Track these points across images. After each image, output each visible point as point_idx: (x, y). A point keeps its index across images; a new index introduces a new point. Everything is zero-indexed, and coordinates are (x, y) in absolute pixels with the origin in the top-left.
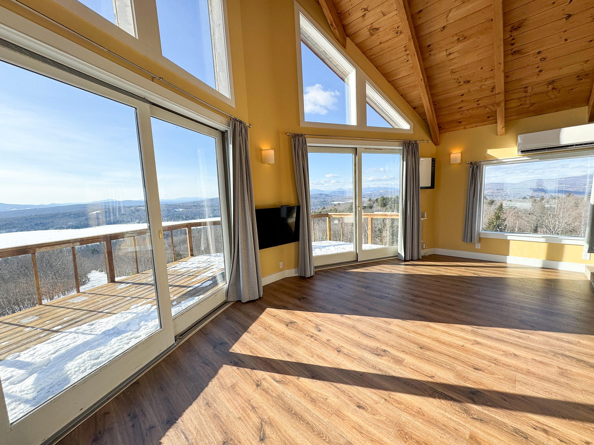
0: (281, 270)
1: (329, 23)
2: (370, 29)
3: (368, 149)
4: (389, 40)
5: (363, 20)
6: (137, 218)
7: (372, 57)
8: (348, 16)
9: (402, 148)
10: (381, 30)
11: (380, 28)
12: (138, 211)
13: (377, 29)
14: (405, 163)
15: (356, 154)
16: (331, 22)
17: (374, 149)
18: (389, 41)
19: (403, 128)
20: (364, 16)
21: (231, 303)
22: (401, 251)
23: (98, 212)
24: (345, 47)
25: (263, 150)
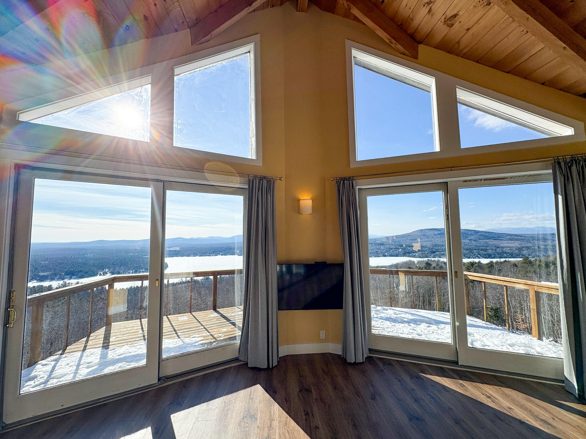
0: (321, 341)
1: (388, 41)
2: (445, 21)
3: (470, 181)
4: (479, 20)
5: (432, 16)
7: (462, 52)
8: (411, 21)
9: (551, 171)
10: (461, 13)
11: (459, 12)
13: (455, 16)
14: (560, 197)
15: (447, 192)
16: (389, 40)
17: (485, 180)
18: (481, 20)
19: (563, 135)
20: (430, 11)
21: (242, 363)
22: (571, 375)
24: (416, 58)
25: (301, 200)
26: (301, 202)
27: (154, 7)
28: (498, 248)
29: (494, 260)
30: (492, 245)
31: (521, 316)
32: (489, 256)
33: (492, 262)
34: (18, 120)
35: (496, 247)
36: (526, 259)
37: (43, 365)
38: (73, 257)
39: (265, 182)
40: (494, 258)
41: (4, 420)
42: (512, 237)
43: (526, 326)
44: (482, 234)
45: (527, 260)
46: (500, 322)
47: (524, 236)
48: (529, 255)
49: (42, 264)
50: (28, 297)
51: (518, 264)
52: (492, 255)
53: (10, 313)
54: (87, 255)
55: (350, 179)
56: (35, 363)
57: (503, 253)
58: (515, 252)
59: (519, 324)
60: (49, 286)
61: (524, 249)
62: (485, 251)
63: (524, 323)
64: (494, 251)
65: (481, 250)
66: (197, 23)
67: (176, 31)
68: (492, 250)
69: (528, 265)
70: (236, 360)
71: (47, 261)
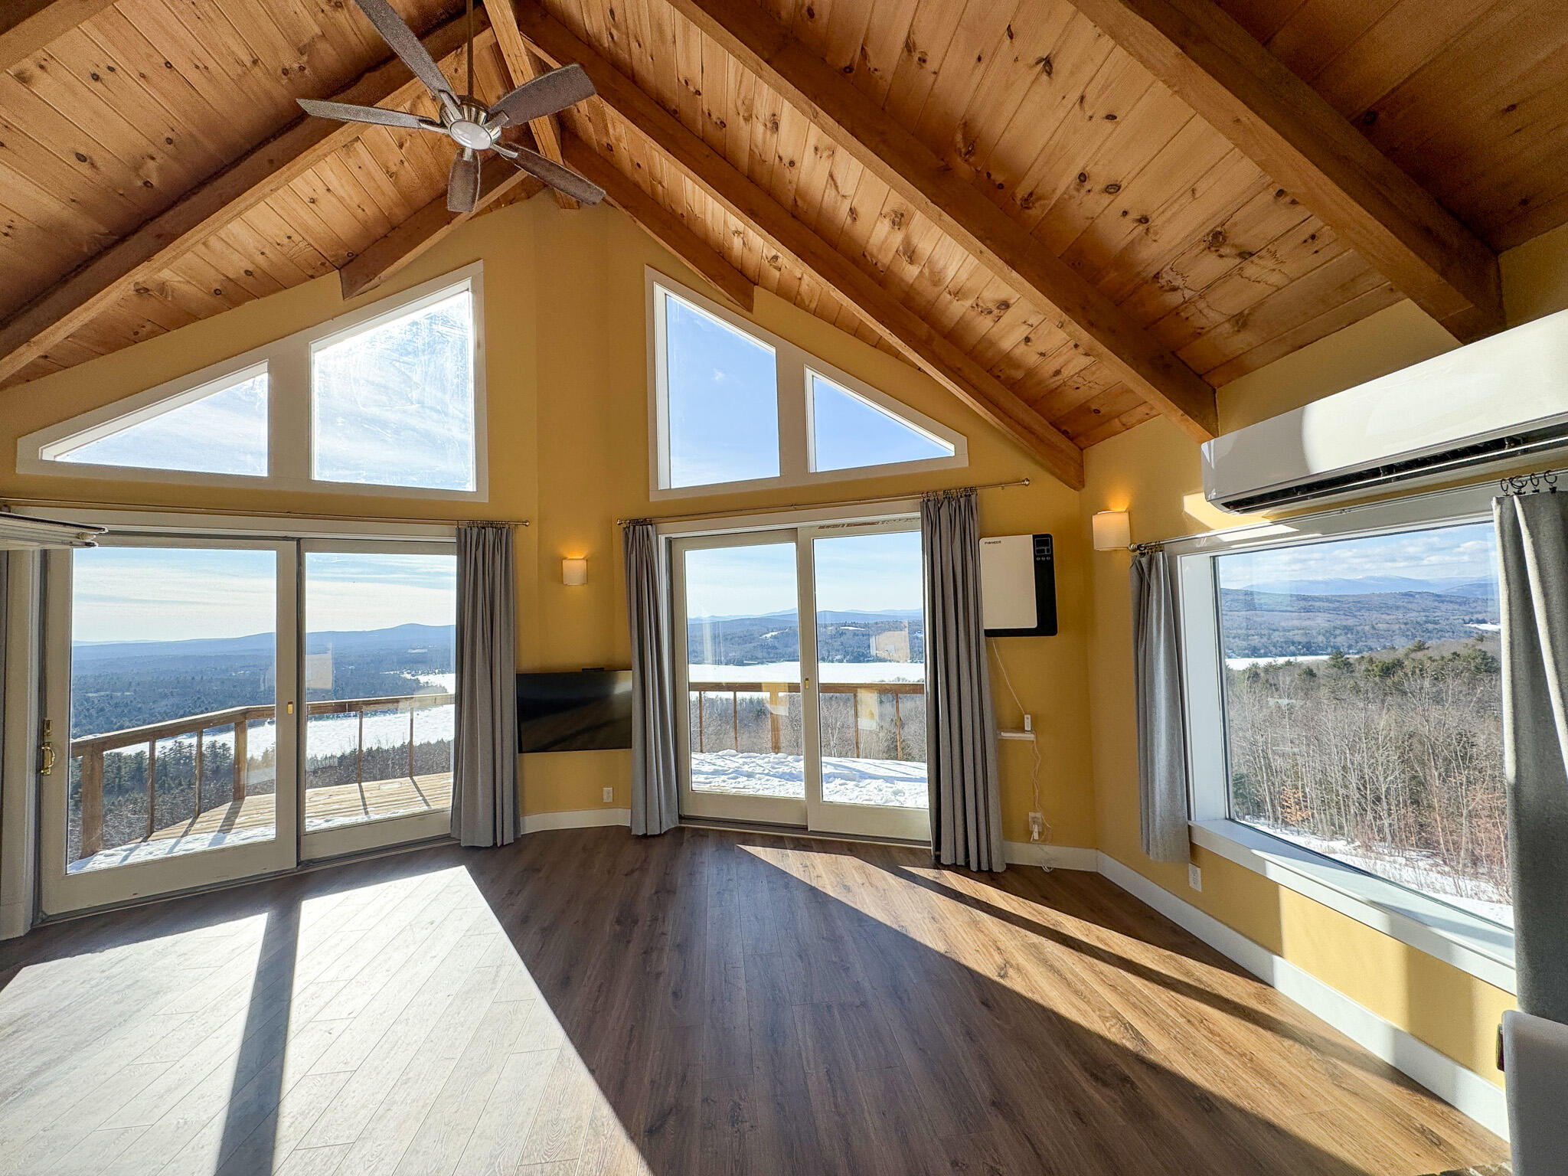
0: (605, 806)
2: (769, 262)
3: (828, 527)
5: (750, 250)
6: (838, 650)
7: (811, 307)
8: (730, 251)
12: (842, 634)
13: (777, 256)
17: (849, 525)
20: (744, 243)
23: (773, 634)
24: (750, 310)
25: (565, 558)
26: (565, 563)
27: (261, 256)
28: (1274, 630)
29: (1263, 662)
30: (1261, 625)
31: (1295, 793)
32: (1254, 652)
33: (1255, 666)
34: (42, 460)
35: (1270, 629)
36: (1338, 654)
37: (106, 856)
38: (198, 678)
39: (490, 532)
40: (1265, 655)
41: (44, 909)
42: (1310, 603)
43: (1304, 815)
44: (1236, 597)
45: (1339, 660)
46: (1248, 808)
47: (1338, 601)
48: (1350, 647)
49: (117, 697)
50: (72, 741)
51: (1319, 669)
52: (1259, 650)
53: (46, 755)
54: (236, 672)
55: (645, 522)
56: (93, 853)
57: (1286, 642)
58: (1315, 640)
59: (1289, 810)
60: (138, 754)
61: (1338, 632)
62: (1244, 640)
63: (1300, 809)
64: (1265, 639)
65: (1234, 638)
66: (352, 261)
67: (312, 277)
68: (1261, 636)
69: (1339, 672)
70: (447, 837)
71: (128, 690)
